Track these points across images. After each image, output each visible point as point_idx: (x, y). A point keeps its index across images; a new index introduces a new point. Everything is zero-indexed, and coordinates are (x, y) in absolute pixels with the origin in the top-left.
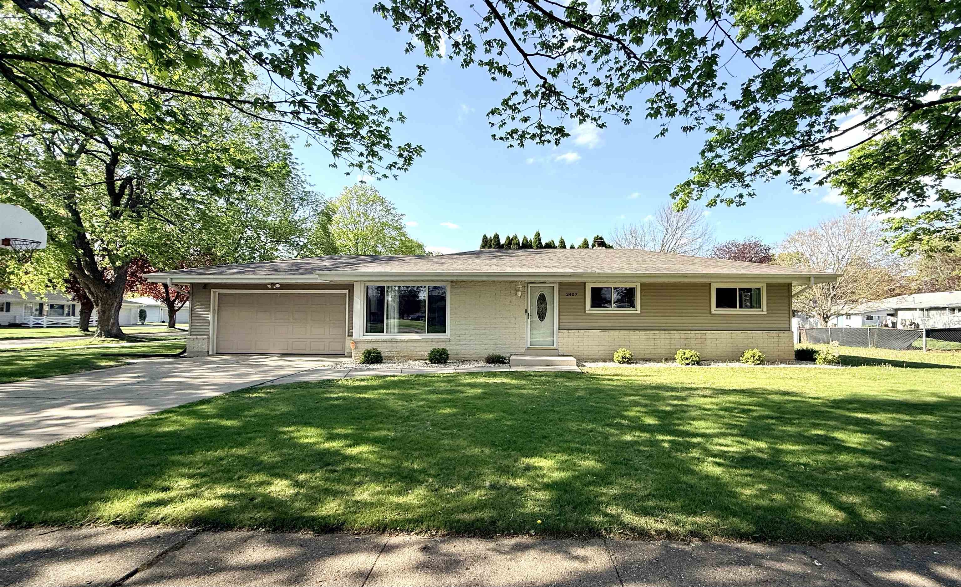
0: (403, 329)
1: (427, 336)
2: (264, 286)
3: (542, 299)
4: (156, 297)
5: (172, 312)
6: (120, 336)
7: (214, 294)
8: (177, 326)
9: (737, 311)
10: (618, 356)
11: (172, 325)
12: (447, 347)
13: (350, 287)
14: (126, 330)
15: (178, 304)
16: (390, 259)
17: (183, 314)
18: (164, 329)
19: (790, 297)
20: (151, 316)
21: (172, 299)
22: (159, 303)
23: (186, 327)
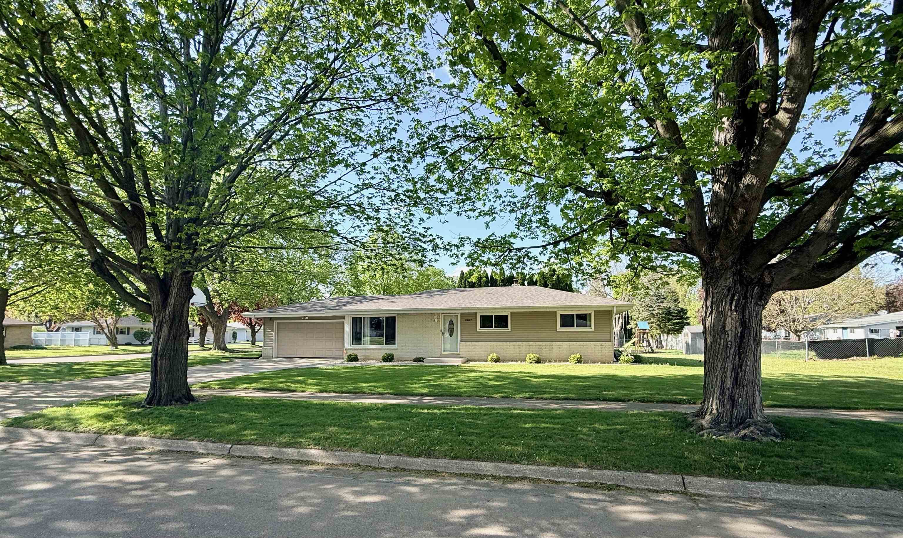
0: (372, 342)
1: (385, 346)
2: (300, 318)
3: (451, 323)
4: (244, 323)
5: (254, 333)
6: (225, 349)
7: (275, 322)
8: (257, 343)
9: (575, 329)
10: (490, 357)
11: (253, 343)
12: (393, 352)
13: (343, 317)
14: (229, 346)
15: (257, 328)
16: (372, 299)
17: (259, 336)
18: (248, 346)
19: (610, 319)
20: (240, 336)
21: (253, 324)
22: (245, 327)
23: (261, 344)
